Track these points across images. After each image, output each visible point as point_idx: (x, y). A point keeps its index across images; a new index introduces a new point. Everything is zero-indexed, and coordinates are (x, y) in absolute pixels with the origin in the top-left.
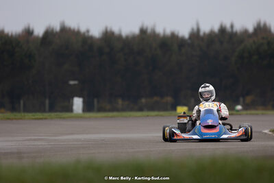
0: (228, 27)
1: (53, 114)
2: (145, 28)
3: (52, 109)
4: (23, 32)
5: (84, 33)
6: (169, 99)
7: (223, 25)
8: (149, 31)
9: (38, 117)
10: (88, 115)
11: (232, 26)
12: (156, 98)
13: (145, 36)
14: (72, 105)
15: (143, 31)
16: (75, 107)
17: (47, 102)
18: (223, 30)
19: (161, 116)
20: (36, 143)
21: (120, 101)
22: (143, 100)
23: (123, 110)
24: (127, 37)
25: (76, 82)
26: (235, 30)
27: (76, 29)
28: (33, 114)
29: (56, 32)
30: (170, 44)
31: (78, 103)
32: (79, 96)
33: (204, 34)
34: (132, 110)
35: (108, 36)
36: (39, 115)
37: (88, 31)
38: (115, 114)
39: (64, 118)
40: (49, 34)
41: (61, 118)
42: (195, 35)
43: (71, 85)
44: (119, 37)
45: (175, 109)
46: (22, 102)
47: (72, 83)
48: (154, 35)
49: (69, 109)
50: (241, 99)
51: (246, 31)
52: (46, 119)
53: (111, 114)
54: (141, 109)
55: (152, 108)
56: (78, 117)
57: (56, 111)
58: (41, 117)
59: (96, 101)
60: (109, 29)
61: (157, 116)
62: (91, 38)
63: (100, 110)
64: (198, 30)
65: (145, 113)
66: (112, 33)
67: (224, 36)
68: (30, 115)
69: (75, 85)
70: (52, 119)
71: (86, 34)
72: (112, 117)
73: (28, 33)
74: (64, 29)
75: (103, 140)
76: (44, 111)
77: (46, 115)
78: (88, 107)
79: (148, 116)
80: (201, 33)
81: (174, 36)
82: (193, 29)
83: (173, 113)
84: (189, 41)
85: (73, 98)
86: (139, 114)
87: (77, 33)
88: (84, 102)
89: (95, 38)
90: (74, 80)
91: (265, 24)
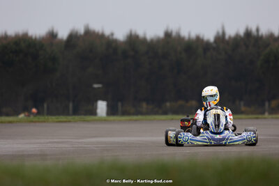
0: (254, 30)
1: (77, 118)
2: (170, 31)
3: (76, 112)
4: (47, 35)
5: (108, 37)
6: (194, 103)
7: (249, 29)
8: (174, 34)
9: (62, 120)
10: (112, 118)
11: (258, 30)
12: (181, 102)
13: (170, 40)
14: (96, 108)
15: (168, 35)
16: (99, 111)
17: (71, 105)
18: (248, 34)
20: (60, 145)
21: (144, 105)
22: (168, 104)
23: (147, 113)
24: (152, 41)
25: (100, 86)
26: (260, 33)
27: (100, 32)
28: (57, 117)
29: (81, 36)
30: (195, 47)
31: (102, 106)
32: (103, 100)
33: (230, 37)
34: (156, 113)
35: (133, 40)
36: (63, 118)
37: (112, 34)
38: (139, 117)
39: (88, 121)
40: (73, 37)
41: (84, 121)
42: (220, 39)
43: (95, 89)
44: (144, 41)
46: (45, 106)
47: (96, 86)
48: (179, 39)
49: (93, 112)
50: (267, 104)
51: (271, 35)
52: (69, 122)
53: (135, 117)
54: (165, 113)
55: (176, 112)
56: (102, 120)
57: (81, 115)
58: (65, 120)
59: (120, 104)
60: (133, 33)
62: (116, 41)
63: (125, 113)
64: (224, 33)
65: (170, 117)
66: (137, 37)
67: (250, 40)
68: (54, 118)
69: (99, 88)
70: (75, 122)
71: (110, 37)
72: (136, 120)
73: (52, 35)
74: (88, 33)
76: (68, 114)
77: (70, 118)
78: (112, 111)
79: (172, 119)
80: (227, 37)
81: (199, 40)
82: (218, 33)
84: (214, 45)
85: (96, 101)
86: (163, 117)
87: (101, 37)
88: (108, 106)
89: (120, 41)
90: (98, 83)
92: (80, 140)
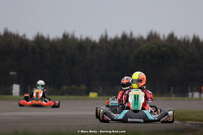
0: (128, 34)
2: (67, 33)
5: (22, 37)
6: (84, 87)
7: (125, 33)
8: (70, 36)
11: (131, 34)
12: (74, 86)
13: (67, 41)
14: (12, 90)
15: (65, 36)
16: (14, 92)
18: (124, 37)
19: (78, 99)
22: (65, 87)
24: (53, 41)
25: (15, 73)
26: (133, 37)
27: (16, 34)
29: (1, 36)
30: (85, 46)
31: (16, 88)
32: (17, 84)
33: (111, 39)
34: (56, 94)
35: (40, 40)
37: (25, 36)
39: (6, 100)
41: (3, 99)
42: (104, 40)
43: (11, 75)
44: (48, 40)
45: (88, 94)
47: (12, 73)
48: (74, 39)
49: (10, 93)
51: (141, 38)
54: (63, 94)
55: (70, 93)
56: (16, 99)
59: (29, 87)
60: (40, 34)
61: (75, 99)
62: (27, 40)
64: (106, 36)
65: (66, 97)
66: (42, 38)
67: (126, 41)
69: (14, 75)
71: (23, 38)
74: (7, 34)
79: (68, 99)
80: (109, 39)
81: (88, 41)
82: (102, 36)
83: (87, 97)
84: (99, 45)
85: (12, 85)
86: (61, 97)
87: (16, 37)
88: (21, 88)
89: (30, 41)
90: (14, 71)
91: (156, 34)
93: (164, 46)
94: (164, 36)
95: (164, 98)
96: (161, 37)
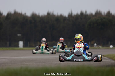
0: (84, 12)
1: (11, 48)
2: (49, 12)
3: (10, 46)
5: (24, 15)
8: (51, 14)
10: (25, 48)
11: (86, 12)
12: (54, 42)
13: (50, 16)
14: (19, 44)
15: (49, 14)
17: (8, 43)
18: (82, 14)
20: (4, 60)
24: (42, 16)
26: (87, 14)
27: (20, 13)
28: (2, 48)
29: (12, 14)
31: (21, 43)
32: (21, 41)
33: (74, 15)
35: (34, 16)
37: (25, 14)
39: (15, 50)
40: (9, 15)
42: (70, 15)
44: (39, 16)
47: (19, 35)
48: (53, 16)
49: (17, 46)
50: (89, 43)
51: (91, 14)
52: (7, 50)
56: (21, 49)
57: (12, 47)
59: (28, 43)
60: (34, 13)
62: (27, 16)
63: (30, 46)
64: (72, 14)
66: (36, 15)
67: (83, 16)
69: (20, 36)
70: (10, 50)
71: (25, 15)
73: (0, 14)
74: (16, 13)
75: (31, 59)
77: (8, 48)
78: (25, 45)
80: (73, 15)
81: (61, 16)
82: (69, 13)
84: (68, 18)
85: (19, 41)
87: (21, 15)
88: (24, 43)
90: (19, 34)
91: (100, 12)
92: (12, 58)
93: (104, 18)
94: (104, 13)
95: (105, 48)
96: (103, 14)
